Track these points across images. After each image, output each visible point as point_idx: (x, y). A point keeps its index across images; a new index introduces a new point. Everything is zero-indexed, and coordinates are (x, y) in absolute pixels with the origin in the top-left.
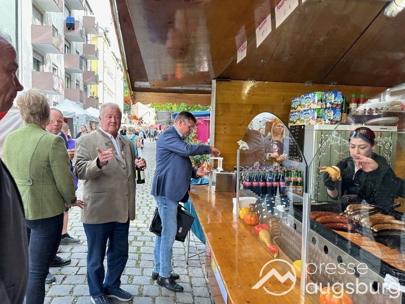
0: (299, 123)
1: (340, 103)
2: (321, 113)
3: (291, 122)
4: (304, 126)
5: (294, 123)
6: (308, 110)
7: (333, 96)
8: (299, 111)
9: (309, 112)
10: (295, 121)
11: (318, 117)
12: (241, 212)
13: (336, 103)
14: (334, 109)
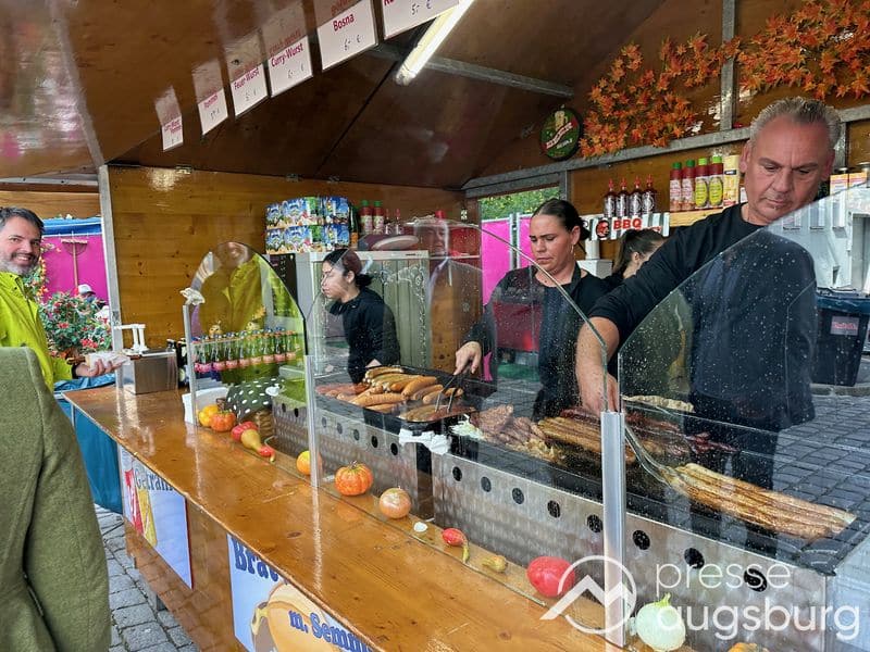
0: (284, 250)
1: (345, 217)
2: (318, 232)
3: (271, 248)
4: (293, 254)
5: (277, 250)
6: (297, 228)
7: (334, 205)
8: (282, 229)
9: (300, 230)
10: (277, 246)
11: (314, 240)
12: (202, 415)
13: (340, 216)
14: (337, 226)
